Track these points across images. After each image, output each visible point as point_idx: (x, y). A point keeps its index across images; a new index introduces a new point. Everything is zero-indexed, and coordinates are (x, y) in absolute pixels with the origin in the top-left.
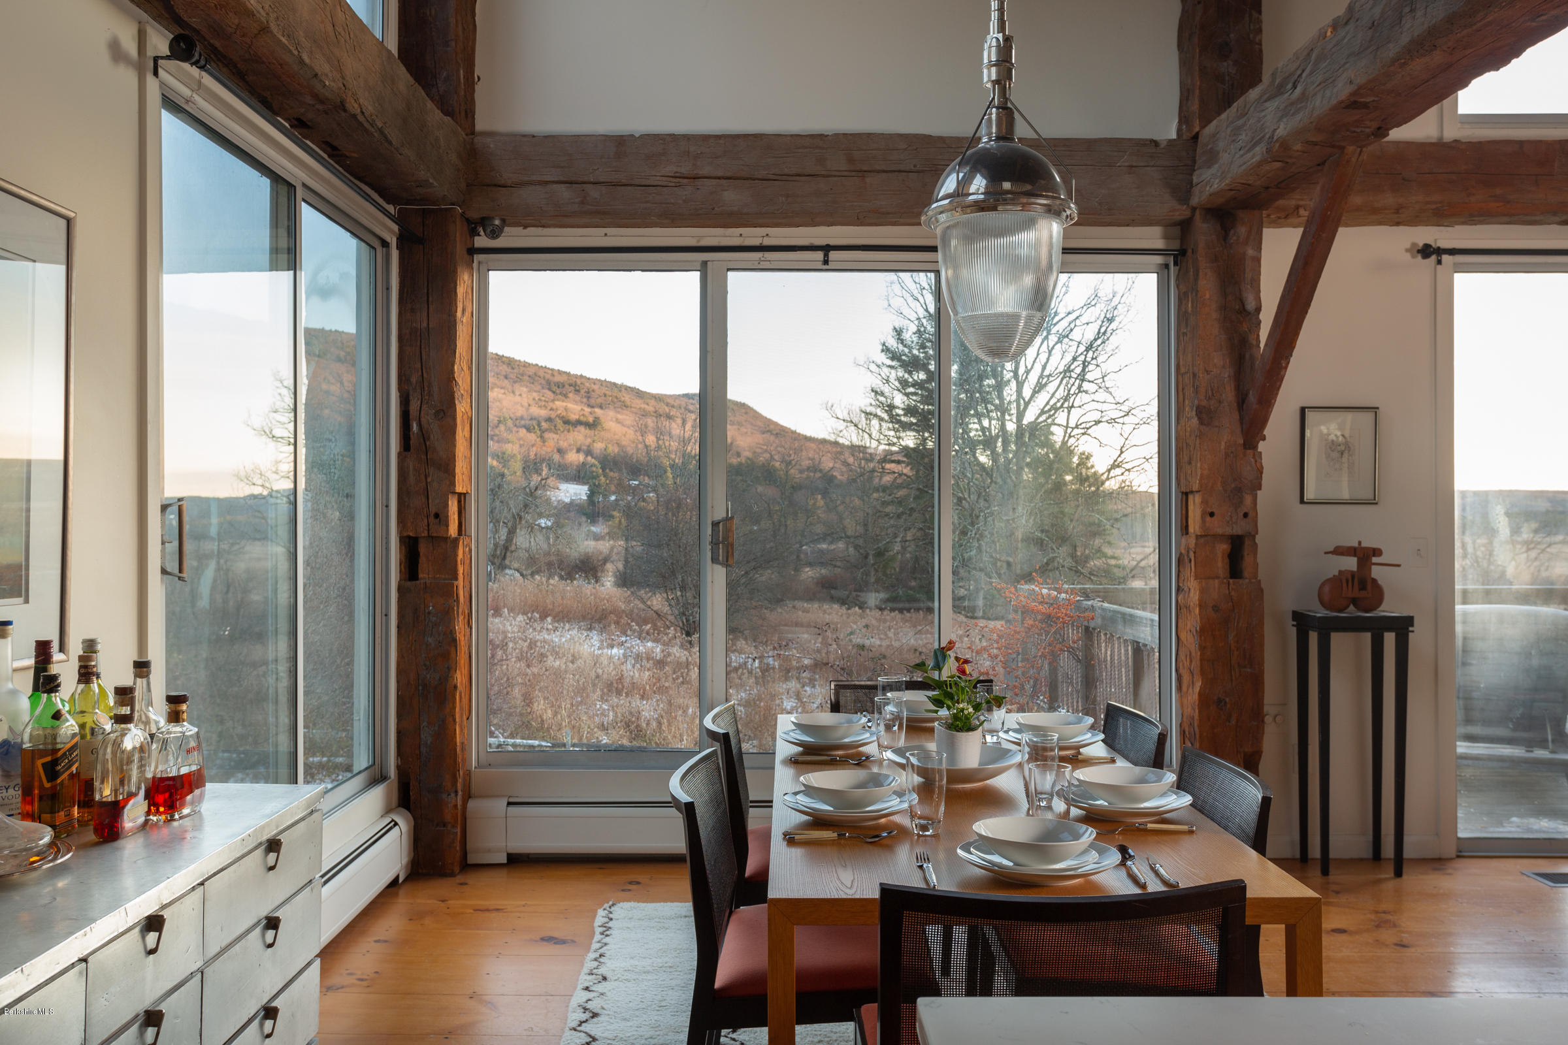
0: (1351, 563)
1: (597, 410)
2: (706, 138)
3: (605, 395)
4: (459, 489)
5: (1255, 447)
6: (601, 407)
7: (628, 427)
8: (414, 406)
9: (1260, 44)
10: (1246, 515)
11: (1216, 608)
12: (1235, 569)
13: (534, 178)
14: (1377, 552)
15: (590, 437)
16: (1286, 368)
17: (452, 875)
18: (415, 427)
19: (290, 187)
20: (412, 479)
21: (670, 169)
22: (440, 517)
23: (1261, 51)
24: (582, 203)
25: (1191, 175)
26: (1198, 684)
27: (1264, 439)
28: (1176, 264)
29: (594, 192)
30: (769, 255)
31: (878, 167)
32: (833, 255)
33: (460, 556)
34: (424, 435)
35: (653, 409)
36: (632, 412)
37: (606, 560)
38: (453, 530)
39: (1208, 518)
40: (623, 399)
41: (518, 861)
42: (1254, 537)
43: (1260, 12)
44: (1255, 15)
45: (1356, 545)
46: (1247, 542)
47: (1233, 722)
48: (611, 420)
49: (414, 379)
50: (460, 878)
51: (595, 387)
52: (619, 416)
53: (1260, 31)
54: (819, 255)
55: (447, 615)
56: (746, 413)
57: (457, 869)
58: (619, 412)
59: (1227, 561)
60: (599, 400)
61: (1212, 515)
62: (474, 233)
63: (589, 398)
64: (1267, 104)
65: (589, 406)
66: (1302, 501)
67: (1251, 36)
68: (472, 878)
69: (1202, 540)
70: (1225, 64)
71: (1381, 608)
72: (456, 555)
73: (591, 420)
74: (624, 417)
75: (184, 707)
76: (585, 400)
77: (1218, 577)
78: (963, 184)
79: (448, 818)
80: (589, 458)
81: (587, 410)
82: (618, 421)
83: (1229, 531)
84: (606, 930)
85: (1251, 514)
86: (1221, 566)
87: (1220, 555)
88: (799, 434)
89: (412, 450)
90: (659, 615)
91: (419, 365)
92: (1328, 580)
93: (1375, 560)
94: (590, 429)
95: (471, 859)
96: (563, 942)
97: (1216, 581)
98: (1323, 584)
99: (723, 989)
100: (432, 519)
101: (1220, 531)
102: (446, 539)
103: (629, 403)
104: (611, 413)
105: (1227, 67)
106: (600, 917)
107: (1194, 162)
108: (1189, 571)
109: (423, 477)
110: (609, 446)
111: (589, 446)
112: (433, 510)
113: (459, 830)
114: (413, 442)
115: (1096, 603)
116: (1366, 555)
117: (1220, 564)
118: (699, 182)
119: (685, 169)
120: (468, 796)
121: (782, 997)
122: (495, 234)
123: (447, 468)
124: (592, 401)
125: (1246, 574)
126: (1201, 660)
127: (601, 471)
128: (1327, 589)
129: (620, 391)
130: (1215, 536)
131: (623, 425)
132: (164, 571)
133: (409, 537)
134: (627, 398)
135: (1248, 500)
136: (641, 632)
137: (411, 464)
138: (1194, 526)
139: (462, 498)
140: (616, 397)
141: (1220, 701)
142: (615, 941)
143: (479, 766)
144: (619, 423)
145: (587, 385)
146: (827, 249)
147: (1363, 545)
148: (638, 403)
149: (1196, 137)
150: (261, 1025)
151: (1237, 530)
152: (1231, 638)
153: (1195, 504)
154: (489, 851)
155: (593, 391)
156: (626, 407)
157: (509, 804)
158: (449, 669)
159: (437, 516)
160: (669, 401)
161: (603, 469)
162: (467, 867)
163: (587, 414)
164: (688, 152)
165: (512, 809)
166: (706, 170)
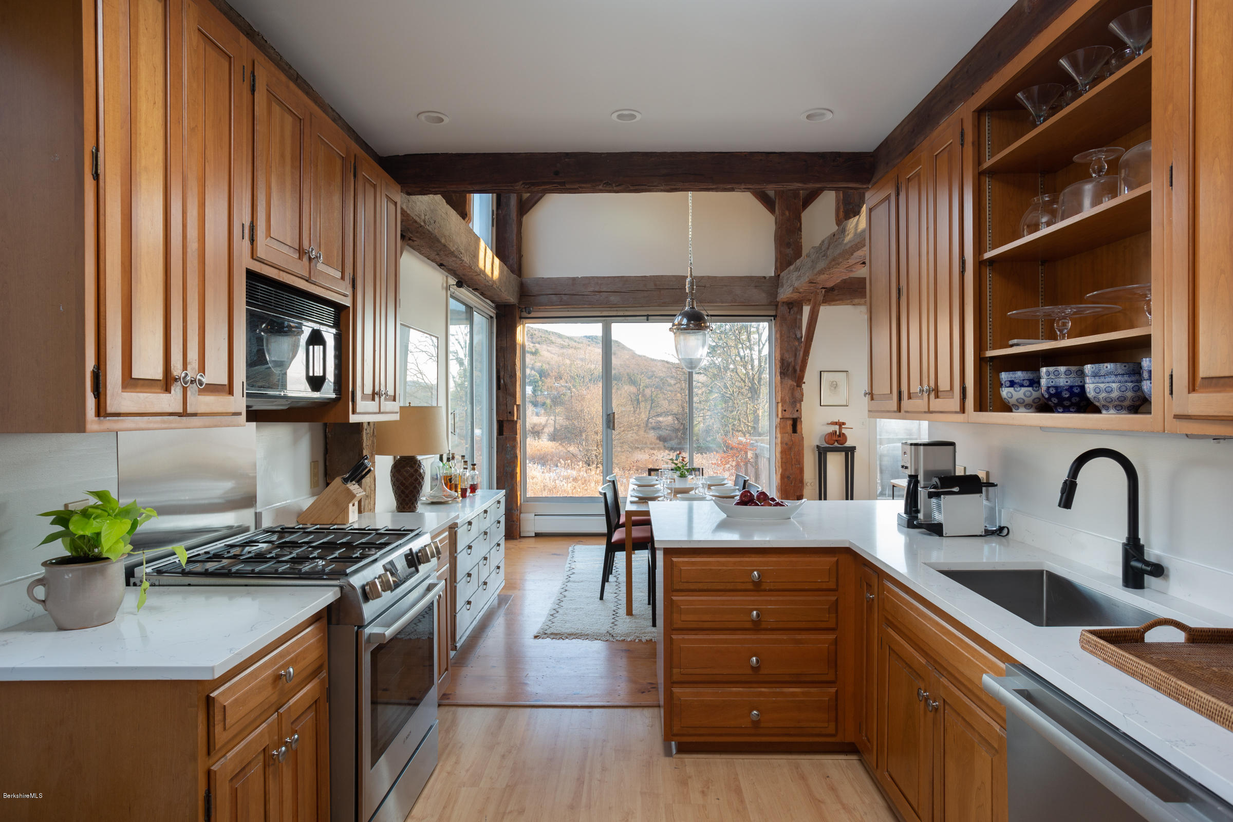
0: (837, 428)
1: (537, 345)
2: (604, 278)
3: (541, 337)
4: (517, 403)
5: (800, 386)
6: (539, 344)
7: (554, 354)
8: (502, 374)
9: (801, 243)
10: (797, 411)
11: (786, 444)
12: (795, 430)
13: (543, 293)
14: (844, 424)
15: (533, 360)
16: (808, 359)
17: (516, 539)
18: (502, 382)
19: (471, 308)
20: (501, 399)
21: (592, 289)
22: (511, 413)
23: (801, 245)
24: (560, 301)
25: (777, 289)
26: (781, 471)
27: (804, 383)
28: (774, 319)
29: (565, 298)
30: (627, 318)
31: (665, 288)
32: (650, 318)
33: (518, 427)
34: (505, 384)
35: (567, 344)
36: (556, 346)
37: (544, 427)
38: (515, 419)
39: (784, 412)
40: (551, 339)
41: (538, 535)
42: (801, 418)
43: (801, 232)
44: (799, 233)
45: (837, 421)
46: (798, 420)
47: (793, 484)
48: (545, 350)
49: (501, 365)
50: (519, 540)
51: (536, 332)
52: (549, 348)
53: (801, 238)
54: (645, 318)
55: (514, 447)
56: (618, 346)
57: (518, 537)
58: (548, 346)
59: (791, 427)
60: (538, 340)
61: (785, 411)
62: (522, 311)
63: (532, 338)
64: (794, 273)
65: (532, 343)
66: (821, 406)
67: (798, 240)
68: (524, 540)
69: (782, 420)
70: (789, 250)
71: (846, 444)
72: (516, 426)
73: (534, 350)
74: (552, 348)
75: (475, 467)
76: (530, 339)
77: (788, 433)
78: (682, 320)
79: (515, 519)
80: (533, 371)
81: (532, 345)
82: (548, 351)
83: (791, 416)
84: (573, 552)
85: (799, 410)
86: (789, 429)
87: (788, 424)
88: (648, 358)
89: (501, 389)
90: (574, 456)
91: (503, 360)
92: (828, 434)
93: (843, 426)
94: (533, 355)
95: (522, 535)
96: (559, 555)
97: (787, 434)
98: (826, 436)
99: (613, 542)
100: (508, 413)
101: (788, 416)
102: (513, 421)
103: (554, 341)
104: (545, 347)
105: (789, 251)
106: (571, 549)
107: (778, 285)
108: (778, 429)
109: (505, 399)
110: (544, 365)
111: (533, 365)
112: (509, 411)
113: (518, 523)
114: (502, 386)
115: (759, 444)
116: (841, 424)
117: (789, 428)
118: (601, 294)
119: (597, 289)
120: (521, 513)
121: (629, 545)
122: (529, 313)
123: (514, 396)
124: (534, 340)
125: (798, 432)
126: (781, 462)
127: (539, 378)
128: (827, 437)
129: (549, 334)
130: (787, 418)
131: (551, 353)
132: (452, 432)
133: (500, 420)
134: (553, 338)
135: (798, 405)
136: (565, 464)
137: (501, 395)
138: (780, 416)
139: (518, 406)
140: (547, 338)
141: (788, 477)
142: (576, 554)
143: (524, 501)
144: (549, 352)
145: (531, 331)
146: (648, 316)
147: (840, 421)
148: (559, 341)
149: (779, 275)
150: (496, 548)
151: (795, 416)
152: (792, 455)
153: (780, 405)
154: (528, 532)
155: (535, 334)
156: (553, 343)
157: (535, 515)
158: (515, 466)
159: (510, 413)
160: (576, 339)
161: (541, 377)
162: (521, 537)
163: (531, 347)
164: (598, 283)
165: (536, 517)
166: (604, 289)
